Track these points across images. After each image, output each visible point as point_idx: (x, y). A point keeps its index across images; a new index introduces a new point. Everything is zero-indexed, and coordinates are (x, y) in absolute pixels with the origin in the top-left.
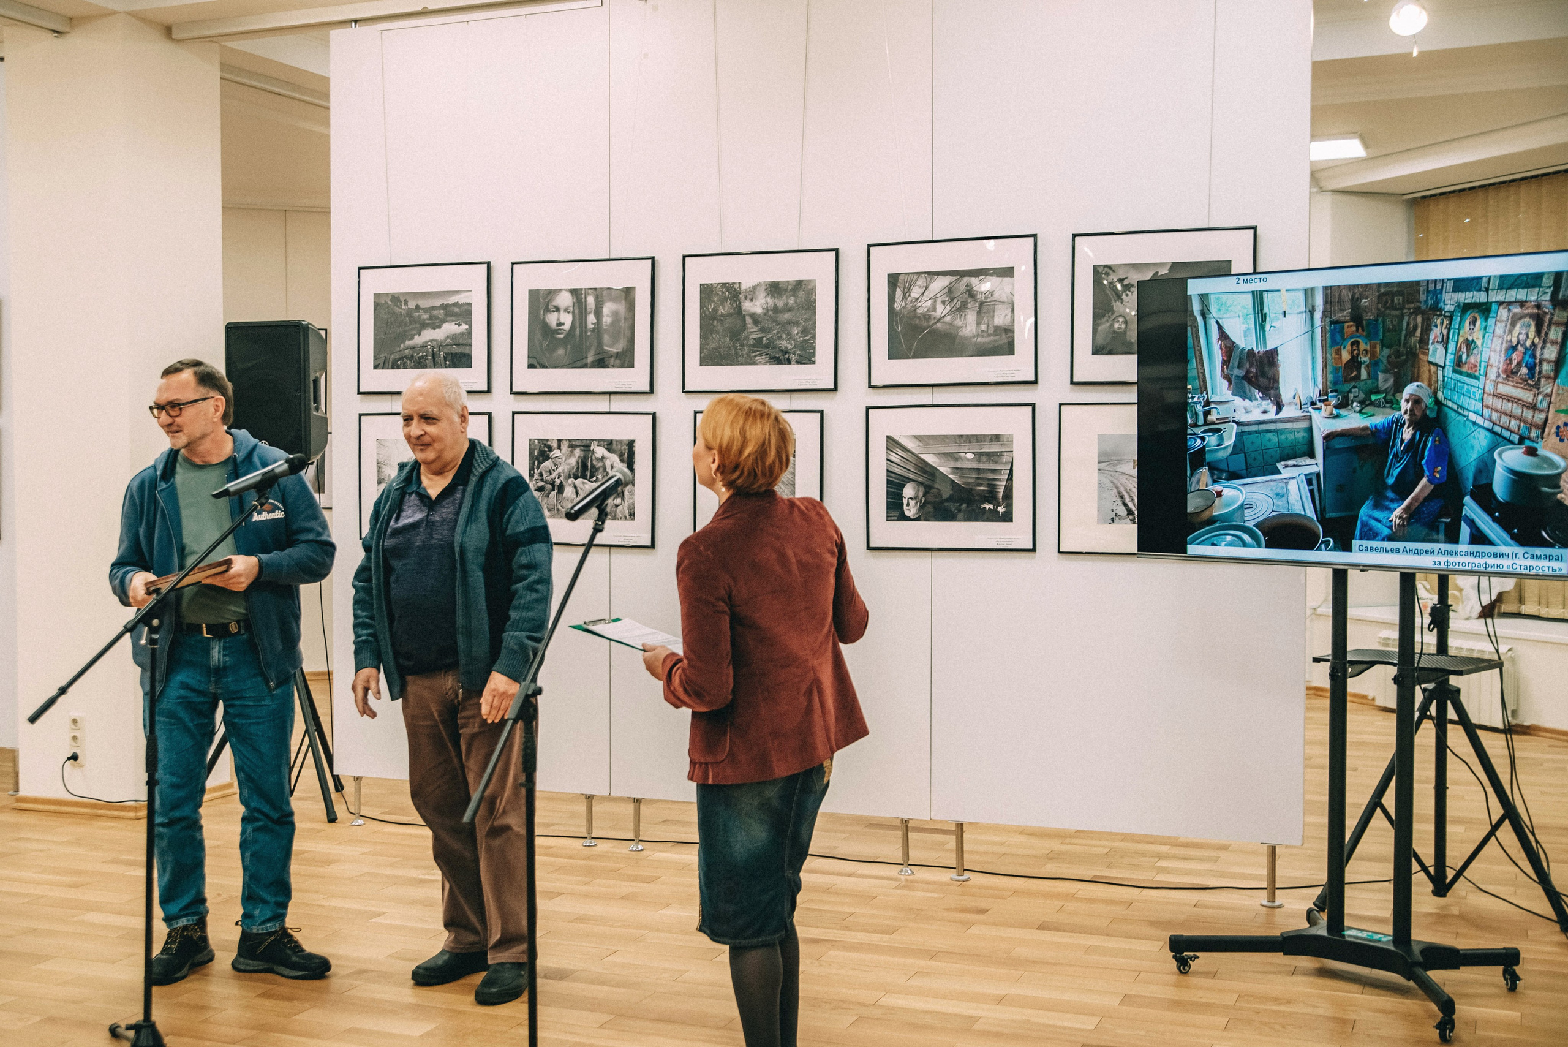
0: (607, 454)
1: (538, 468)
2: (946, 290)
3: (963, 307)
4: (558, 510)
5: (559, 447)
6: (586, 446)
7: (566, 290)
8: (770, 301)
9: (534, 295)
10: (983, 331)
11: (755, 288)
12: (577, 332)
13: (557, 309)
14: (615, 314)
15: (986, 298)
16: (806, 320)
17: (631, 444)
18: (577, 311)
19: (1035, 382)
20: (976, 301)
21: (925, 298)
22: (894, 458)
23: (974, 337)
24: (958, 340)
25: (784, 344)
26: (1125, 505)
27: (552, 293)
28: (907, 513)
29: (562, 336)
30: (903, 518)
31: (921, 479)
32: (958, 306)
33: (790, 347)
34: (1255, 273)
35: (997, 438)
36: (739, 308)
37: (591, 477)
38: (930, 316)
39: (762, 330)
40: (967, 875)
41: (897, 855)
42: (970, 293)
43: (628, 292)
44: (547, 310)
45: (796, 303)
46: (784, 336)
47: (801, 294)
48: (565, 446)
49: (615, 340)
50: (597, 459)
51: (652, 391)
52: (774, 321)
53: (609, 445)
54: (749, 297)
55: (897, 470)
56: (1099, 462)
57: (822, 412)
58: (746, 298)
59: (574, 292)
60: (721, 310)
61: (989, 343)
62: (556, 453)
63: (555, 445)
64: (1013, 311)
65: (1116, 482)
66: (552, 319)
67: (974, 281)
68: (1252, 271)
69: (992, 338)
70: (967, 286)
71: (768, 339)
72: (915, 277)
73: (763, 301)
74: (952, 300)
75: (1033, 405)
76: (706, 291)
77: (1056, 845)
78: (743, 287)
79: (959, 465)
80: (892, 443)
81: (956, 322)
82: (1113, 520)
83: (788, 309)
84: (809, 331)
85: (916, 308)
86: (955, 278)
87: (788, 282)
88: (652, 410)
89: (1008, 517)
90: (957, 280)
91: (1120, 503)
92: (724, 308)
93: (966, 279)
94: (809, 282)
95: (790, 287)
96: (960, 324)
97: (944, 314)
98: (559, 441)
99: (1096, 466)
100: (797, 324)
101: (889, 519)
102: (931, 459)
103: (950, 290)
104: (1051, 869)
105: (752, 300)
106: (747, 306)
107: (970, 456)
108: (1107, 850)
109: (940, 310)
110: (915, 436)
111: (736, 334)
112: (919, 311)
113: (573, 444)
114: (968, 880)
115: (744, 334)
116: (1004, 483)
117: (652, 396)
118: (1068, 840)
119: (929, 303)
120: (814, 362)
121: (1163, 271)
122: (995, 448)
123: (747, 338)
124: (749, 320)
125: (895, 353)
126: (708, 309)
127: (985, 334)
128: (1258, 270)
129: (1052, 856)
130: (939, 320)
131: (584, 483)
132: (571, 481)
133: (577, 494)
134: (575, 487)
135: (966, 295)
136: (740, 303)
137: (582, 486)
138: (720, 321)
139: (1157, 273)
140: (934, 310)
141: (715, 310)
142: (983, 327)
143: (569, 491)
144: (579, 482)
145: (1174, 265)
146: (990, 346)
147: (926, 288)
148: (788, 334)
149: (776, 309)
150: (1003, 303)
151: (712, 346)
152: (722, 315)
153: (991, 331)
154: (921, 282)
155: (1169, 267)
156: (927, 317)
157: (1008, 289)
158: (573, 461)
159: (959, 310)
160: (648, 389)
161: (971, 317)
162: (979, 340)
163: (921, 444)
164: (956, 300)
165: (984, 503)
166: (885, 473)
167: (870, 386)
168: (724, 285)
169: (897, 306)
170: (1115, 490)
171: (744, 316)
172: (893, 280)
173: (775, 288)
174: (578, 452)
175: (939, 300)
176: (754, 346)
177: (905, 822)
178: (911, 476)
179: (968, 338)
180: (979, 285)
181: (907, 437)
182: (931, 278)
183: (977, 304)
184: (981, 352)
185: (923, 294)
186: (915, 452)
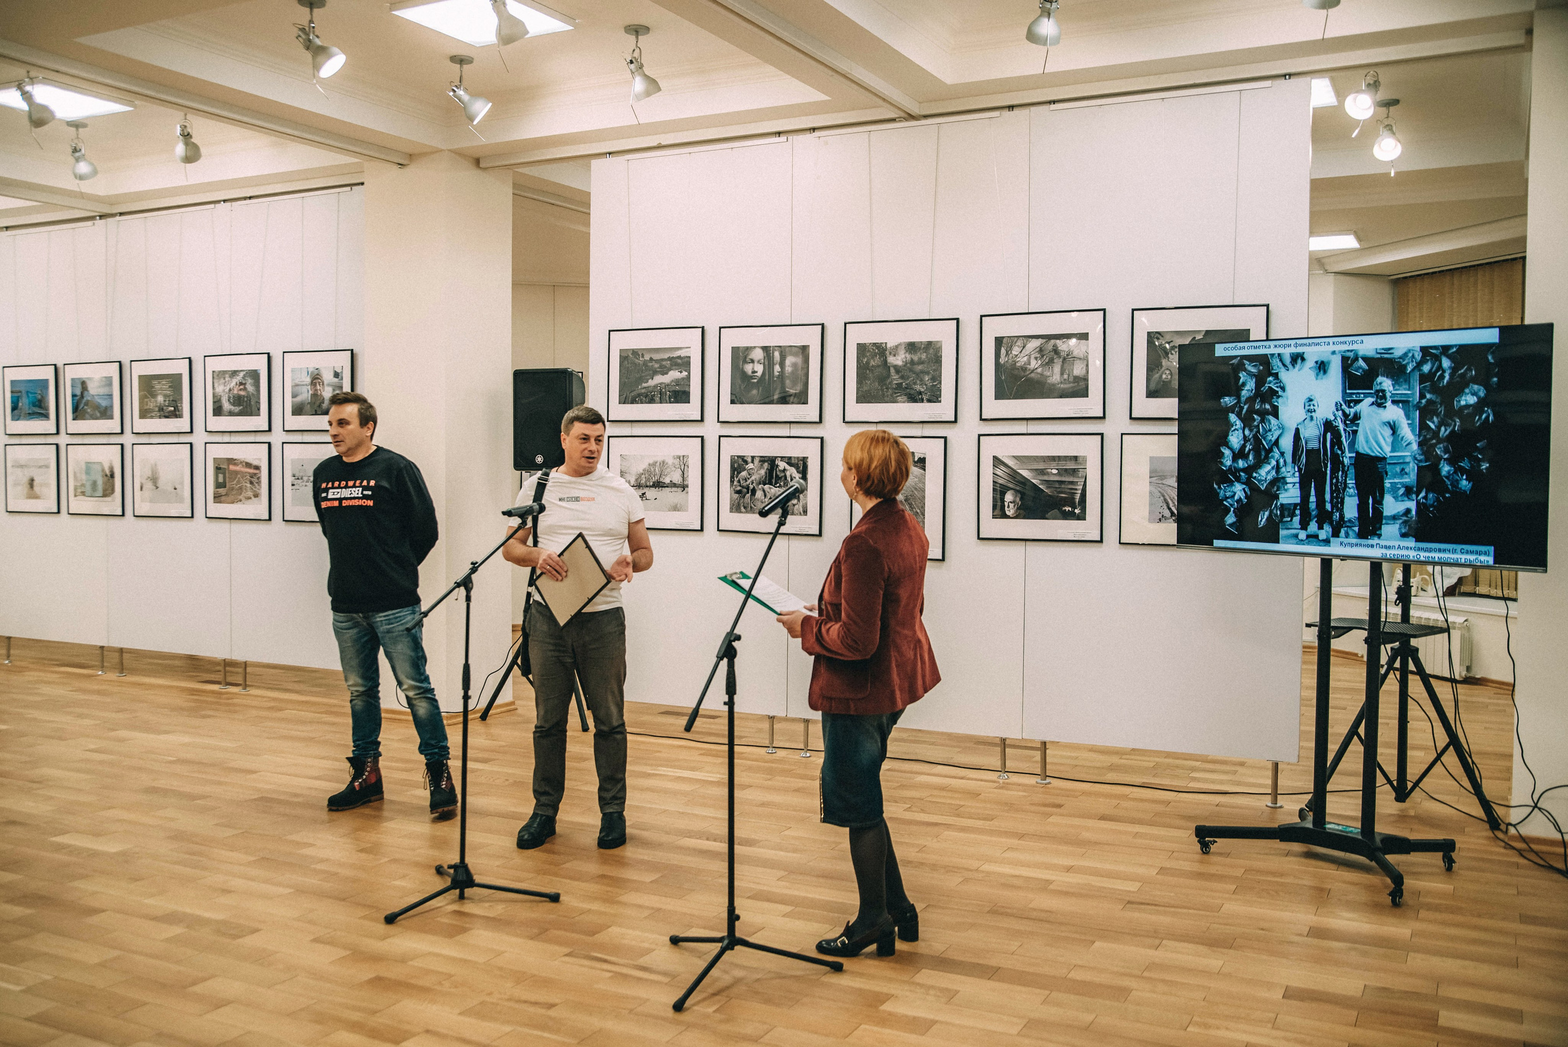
0: (788, 467)
1: (737, 477)
2: (1038, 349)
3: (1051, 361)
4: (751, 507)
5: (753, 462)
6: (771, 461)
7: (758, 347)
8: (908, 356)
9: (735, 351)
10: (1065, 380)
11: (897, 347)
12: (767, 377)
13: (752, 361)
14: (794, 365)
15: (1068, 355)
16: (934, 370)
17: (804, 460)
18: (767, 363)
19: (1104, 417)
20: (1060, 357)
21: (1022, 355)
22: (999, 472)
23: (1058, 384)
24: (1047, 385)
25: (918, 387)
26: (1169, 509)
27: (748, 349)
28: (1008, 513)
29: (755, 381)
30: (1004, 516)
31: (1018, 488)
32: (1047, 361)
33: (922, 390)
34: (1267, 340)
35: (1076, 458)
36: (885, 361)
37: (776, 484)
38: (1026, 369)
39: (902, 377)
40: (1048, 780)
41: (996, 763)
42: (1056, 351)
43: (804, 350)
44: (745, 362)
45: (927, 357)
46: (918, 382)
47: (931, 351)
48: (757, 461)
49: (794, 384)
50: (780, 471)
51: (821, 421)
52: (911, 370)
53: (789, 461)
54: (893, 353)
55: (1001, 481)
56: (1150, 477)
57: (945, 438)
58: (890, 354)
59: (765, 349)
60: (872, 363)
61: (1069, 388)
62: (750, 466)
63: (749, 460)
64: (1087, 365)
65: (1162, 491)
66: (748, 368)
67: (1059, 342)
68: (1265, 338)
69: (1072, 385)
70: (1053, 346)
71: (906, 384)
72: (1016, 339)
73: (903, 356)
74: (1043, 356)
75: (1102, 435)
76: (862, 348)
77: (1115, 760)
78: (889, 346)
79: (1046, 478)
80: (997, 461)
81: (1045, 373)
82: (1160, 520)
83: (921, 362)
84: (937, 378)
85: (1016, 363)
86: (1045, 340)
87: (921, 342)
88: (821, 436)
89: (1082, 517)
90: (1047, 342)
91: (1165, 507)
92: (874, 361)
93: (1053, 342)
95: (923, 346)
96: (1048, 374)
97: (1036, 367)
98: (753, 457)
99: (1148, 480)
100: (928, 373)
101: (994, 517)
102: (1025, 473)
103: (1041, 350)
104: (1111, 777)
105: (895, 356)
106: (891, 360)
107: (1054, 471)
108: (1152, 765)
109: (1034, 364)
110: (1014, 456)
111: (883, 379)
112: (1018, 364)
113: (763, 460)
114: (1049, 783)
115: (889, 381)
116: (1080, 492)
117: (821, 425)
118: (1124, 757)
119: (1025, 359)
120: (940, 402)
121: (1199, 337)
122: (1071, 465)
123: (891, 383)
124: (892, 370)
125: (999, 395)
126: (862, 361)
127: (1067, 382)
128: (1270, 338)
129: (1112, 768)
130: (1032, 371)
131: (770, 488)
132: (760, 486)
133: (765, 496)
134: (764, 491)
135: (1052, 353)
136: (886, 357)
137: (769, 490)
138: (871, 371)
139: (1194, 338)
140: (1029, 364)
141: (868, 363)
142: (1066, 376)
143: (759, 494)
144: (767, 487)
145: (1208, 333)
146: (1071, 390)
147: (1024, 347)
148: (921, 380)
149: (912, 362)
150: (1080, 359)
151: (865, 388)
152: (873, 366)
153: (1071, 379)
154: (1020, 343)
155: (1203, 333)
156: (1024, 369)
157: (1084, 349)
158: (763, 472)
159: (1047, 364)
160: (818, 420)
161: (1057, 368)
162: (1062, 386)
163: (1018, 463)
164: (1045, 357)
165: (1064, 506)
166: (992, 483)
167: (981, 419)
168: (874, 344)
169: (1002, 360)
170: (1162, 498)
171: (889, 367)
172: (999, 341)
173: (912, 347)
174: (766, 465)
175: (1033, 356)
176: (896, 389)
177: (1004, 740)
178: (1011, 485)
179: (1054, 385)
180: (1062, 346)
181: (1009, 457)
182: (1027, 341)
183: (1061, 360)
184: (1063, 395)
185: (1021, 352)
186: (1015, 468)
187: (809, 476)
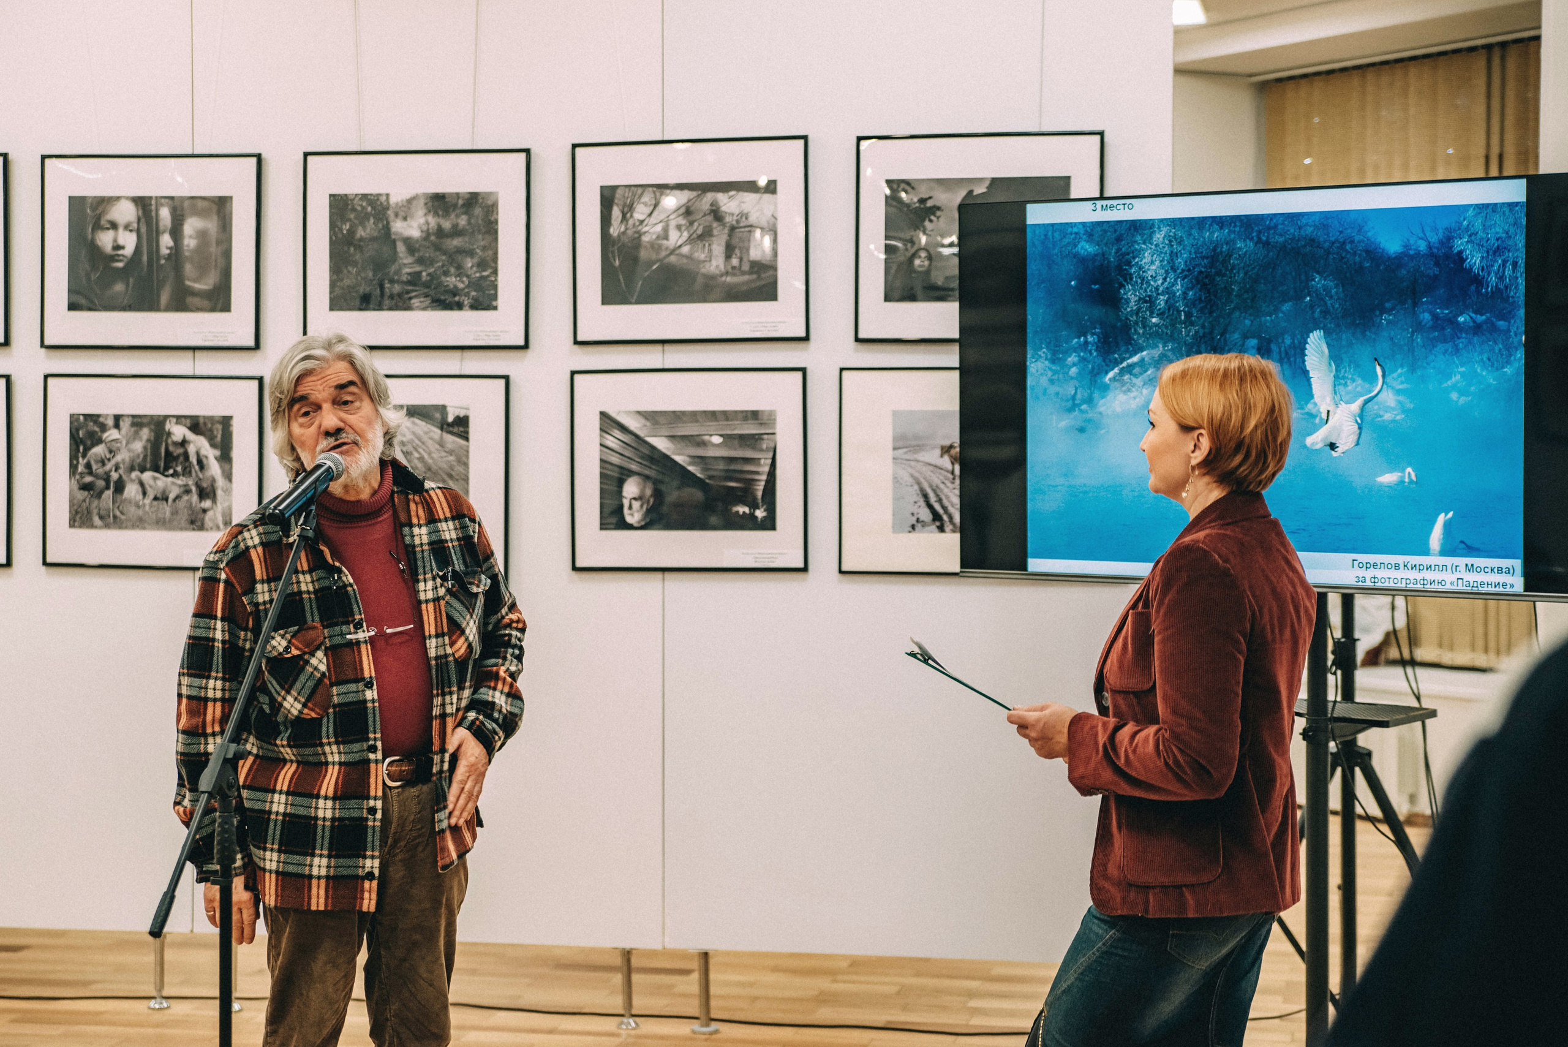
0: (190, 436)
1: (84, 456)
2: (683, 210)
3: (706, 235)
4: (115, 517)
5: (117, 426)
6: (158, 424)
7: (127, 198)
8: (433, 221)
9: (77, 204)
10: (734, 268)
11: (410, 201)
12: (145, 258)
13: (114, 226)
14: (202, 235)
15: (738, 222)
16: (484, 248)
17: (226, 422)
18: (143, 230)
19: (806, 339)
20: (724, 225)
21: (653, 220)
22: (611, 442)
23: (722, 275)
24: (700, 280)
25: (452, 281)
26: (930, 506)
27: (103, 203)
28: (629, 519)
29: (120, 265)
30: (623, 525)
31: (647, 472)
32: (699, 232)
33: (461, 286)
34: (1102, 197)
35: (755, 415)
36: (387, 228)
37: (166, 468)
38: (660, 246)
39: (420, 261)
40: (714, 1026)
41: (616, 1003)
42: (716, 214)
43: (221, 206)
44: (97, 226)
45: (469, 223)
46: (452, 270)
47: (478, 211)
48: (125, 425)
49: (202, 271)
50: (175, 444)
51: (257, 346)
52: (437, 248)
53: (196, 425)
54: (402, 214)
55: (615, 459)
56: (895, 449)
57: (507, 378)
58: (397, 215)
59: (141, 202)
60: (361, 233)
61: (743, 283)
62: (112, 434)
63: (110, 422)
64: (775, 240)
65: (917, 475)
66: (105, 239)
67: (721, 198)
68: (1098, 195)
69: (746, 278)
70: (712, 205)
71: (429, 274)
72: (640, 191)
73: (422, 220)
74: (691, 223)
75: (803, 370)
76: (340, 205)
77: (824, 984)
78: (393, 200)
79: (701, 452)
80: (608, 422)
81: (696, 255)
82: (913, 527)
83: (456, 232)
84: (490, 263)
85: (640, 234)
86: (695, 194)
87: (458, 194)
88: (258, 374)
89: (769, 524)
90: (698, 196)
91: (922, 503)
92: (364, 228)
93: (710, 196)
94: (490, 194)
95: (461, 202)
96: (702, 257)
97: (679, 243)
98: (117, 418)
99: (890, 453)
100: (471, 253)
101: (604, 526)
102: (661, 444)
103: (688, 212)
104: (825, 1014)
105: (405, 219)
106: (398, 227)
107: (717, 440)
108: (894, 989)
109: (675, 238)
110: (639, 413)
111: (381, 265)
112: (645, 239)
113: (138, 422)
114: (716, 1032)
115: (393, 268)
116: (764, 477)
117: (258, 353)
118: (840, 977)
119: (659, 228)
120: (495, 308)
121: (980, 190)
122: (750, 429)
123: (398, 272)
124: (401, 248)
125: (608, 298)
126: (341, 230)
127: (738, 272)
128: (1106, 195)
129: (823, 999)
130: (672, 252)
131: (155, 479)
132: (135, 474)
133: (144, 493)
134: (142, 484)
135: (710, 218)
136: (388, 223)
137: (151, 482)
138: (358, 248)
139: (971, 192)
140: (666, 238)
141: (352, 232)
142: (735, 262)
143: (132, 491)
144: (147, 476)
145: (995, 182)
146: (744, 288)
147: (656, 206)
148: (459, 267)
149: (440, 232)
150: (762, 229)
151: (347, 282)
152: (361, 239)
153: (746, 267)
154: (648, 197)
155: (987, 183)
156: (656, 247)
157: (768, 213)
158: (138, 446)
159: (701, 237)
160: (251, 343)
161: (718, 248)
162: (729, 279)
163: (648, 424)
164: (696, 224)
165: (736, 504)
166: (597, 463)
167: (576, 342)
168: (364, 196)
169: (615, 230)
170: (916, 487)
171: (394, 242)
172: (608, 197)
173: (439, 202)
174: (145, 433)
175: (673, 224)
176: (409, 283)
177: (627, 954)
178: (634, 467)
179: (712, 277)
180: (729, 204)
181: (629, 413)
182: (661, 194)
183: (726, 231)
184: (734, 295)
185: (650, 215)
186: (641, 433)
187: (235, 454)
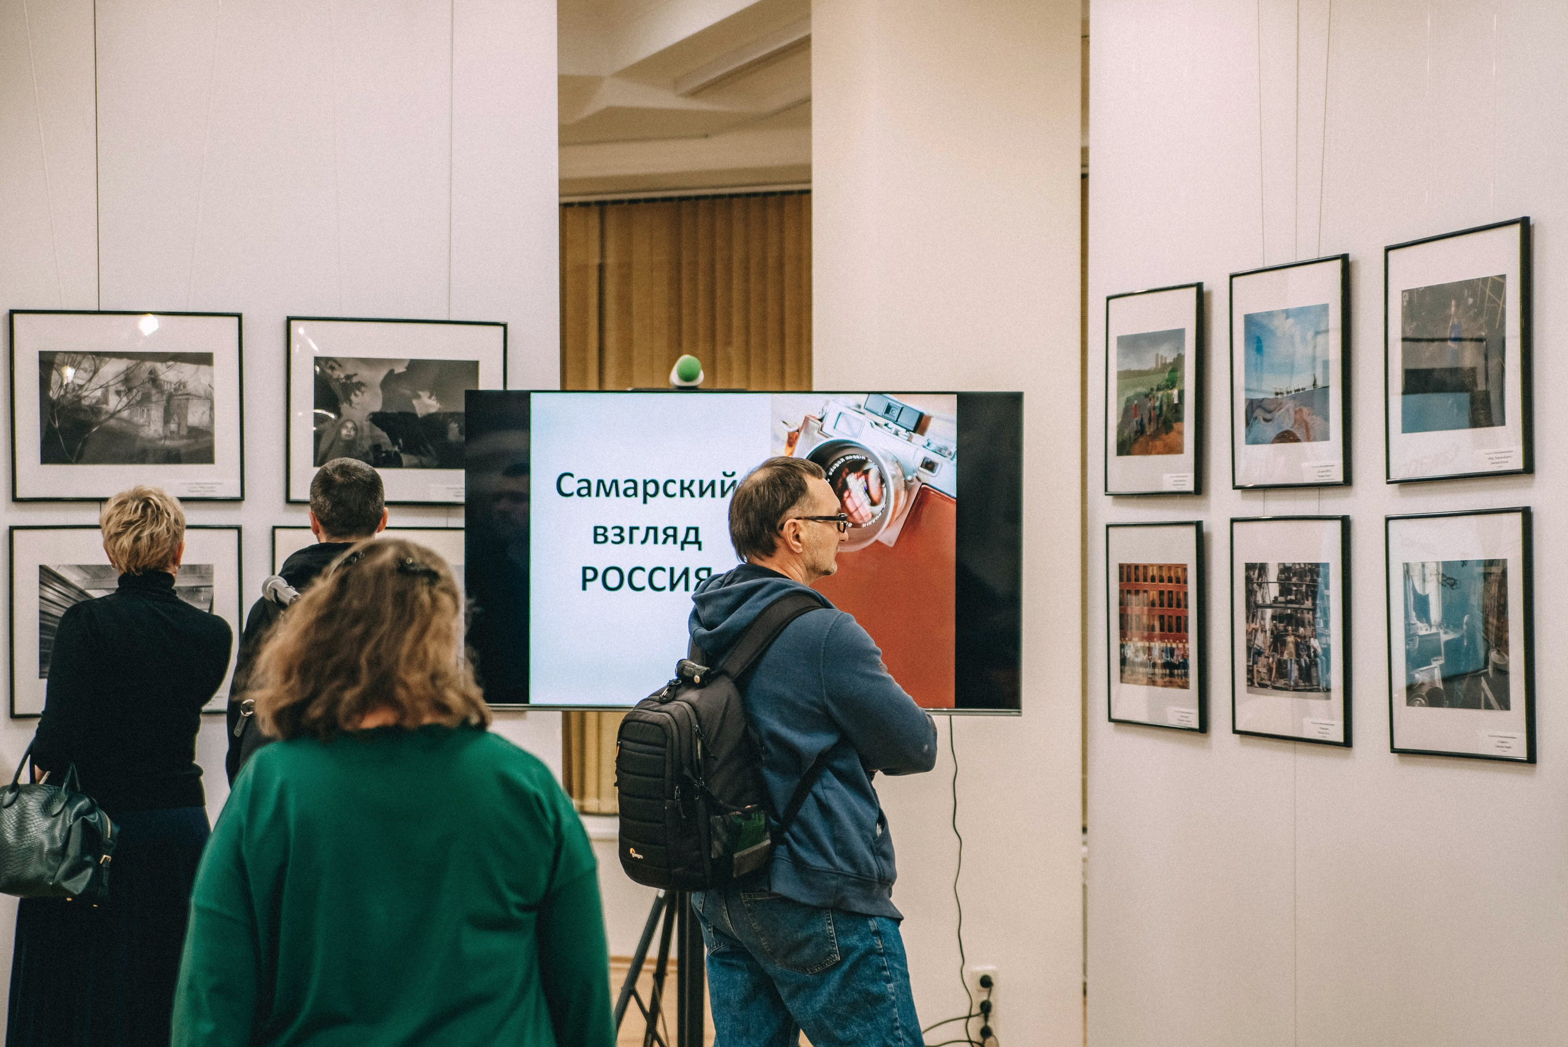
2: (122, 377)
3: (146, 399)
10: (172, 432)
15: (176, 390)
19: (242, 499)
20: (162, 392)
21: (92, 385)
22: (50, 594)
23: (160, 439)
24: (140, 442)
32: (138, 398)
35: (194, 569)
38: (100, 410)
42: (154, 379)
55: (54, 610)
61: (182, 448)
64: (212, 409)
67: (160, 367)
69: (185, 441)
70: (151, 373)
72: (79, 357)
74: (130, 390)
75: (239, 529)
80: (47, 575)
81: (135, 419)
85: (80, 398)
86: (134, 362)
90: (137, 364)
93: (148, 365)
96: (142, 421)
97: (119, 408)
103: (127, 377)
109: (114, 402)
110: (80, 567)
112: (85, 403)
119: (99, 393)
122: (190, 582)
125: (48, 457)
127: (175, 436)
130: (113, 415)
135: (149, 385)
139: (392, 371)
140: (106, 402)
142: (173, 426)
146: (180, 451)
147: (95, 372)
150: (199, 397)
153: (184, 432)
154: (87, 364)
155: (406, 364)
156: (95, 410)
157: (204, 381)
159: (140, 403)
161: (156, 413)
162: (168, 443)
163: (88, 577)
164: (135, 391)
166: (37, 615)
167: (14, 499)
169: (53, 393)
172: (48, 362)
175: (112, 389)
179: (151, 440)
180: (170, 374)
181: (70, 567)
182: (101, 361)
183: (165, 397)
184: (172, 457)
185: (90, 380)
186: (81, 586)
